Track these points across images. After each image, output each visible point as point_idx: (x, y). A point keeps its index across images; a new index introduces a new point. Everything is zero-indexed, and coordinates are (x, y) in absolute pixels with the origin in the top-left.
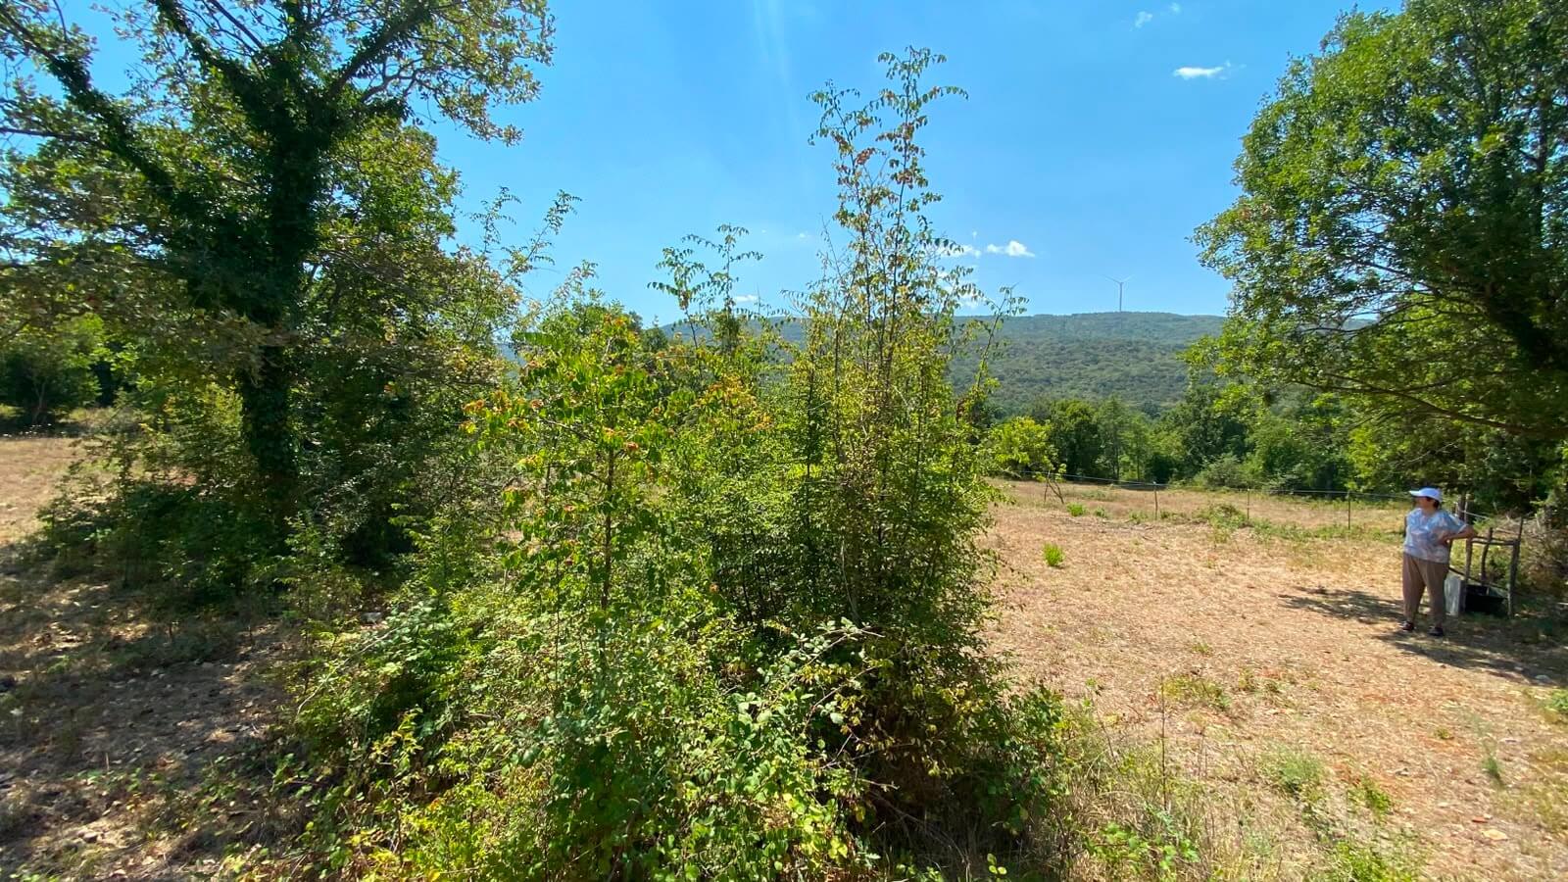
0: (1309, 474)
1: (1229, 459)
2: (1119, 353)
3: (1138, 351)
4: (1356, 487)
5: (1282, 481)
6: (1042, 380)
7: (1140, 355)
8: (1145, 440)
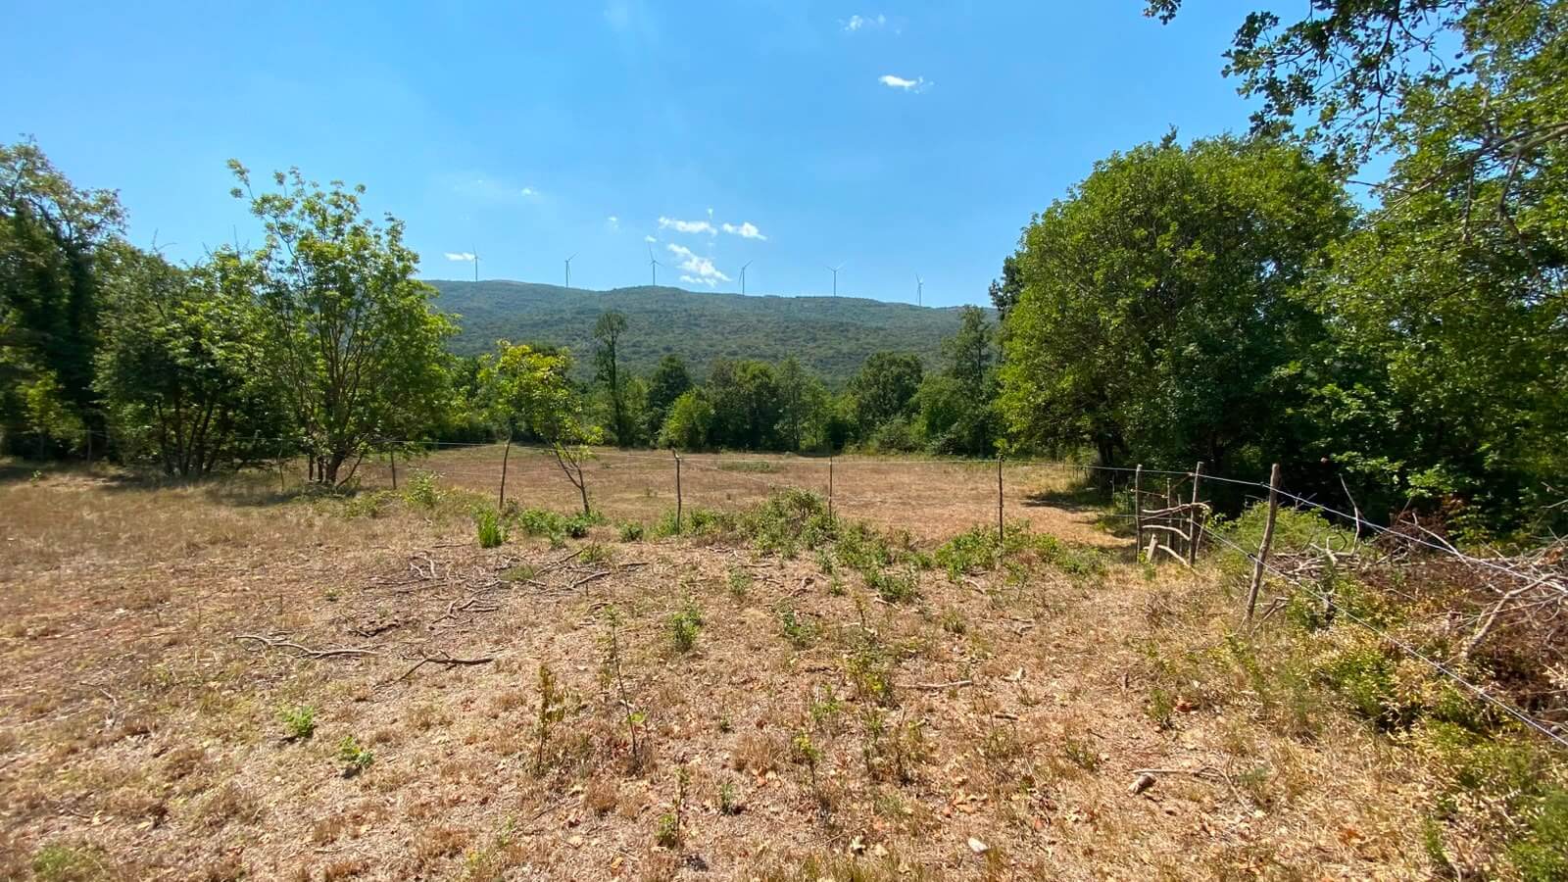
0: (966, 433)
1: (898, 420)
2: (833, 333)
3: (848, 331)
4: (1006, 446)
5: (942, 441)
6: (770, 356)
7: (850, 335)
8: (822, 403)
